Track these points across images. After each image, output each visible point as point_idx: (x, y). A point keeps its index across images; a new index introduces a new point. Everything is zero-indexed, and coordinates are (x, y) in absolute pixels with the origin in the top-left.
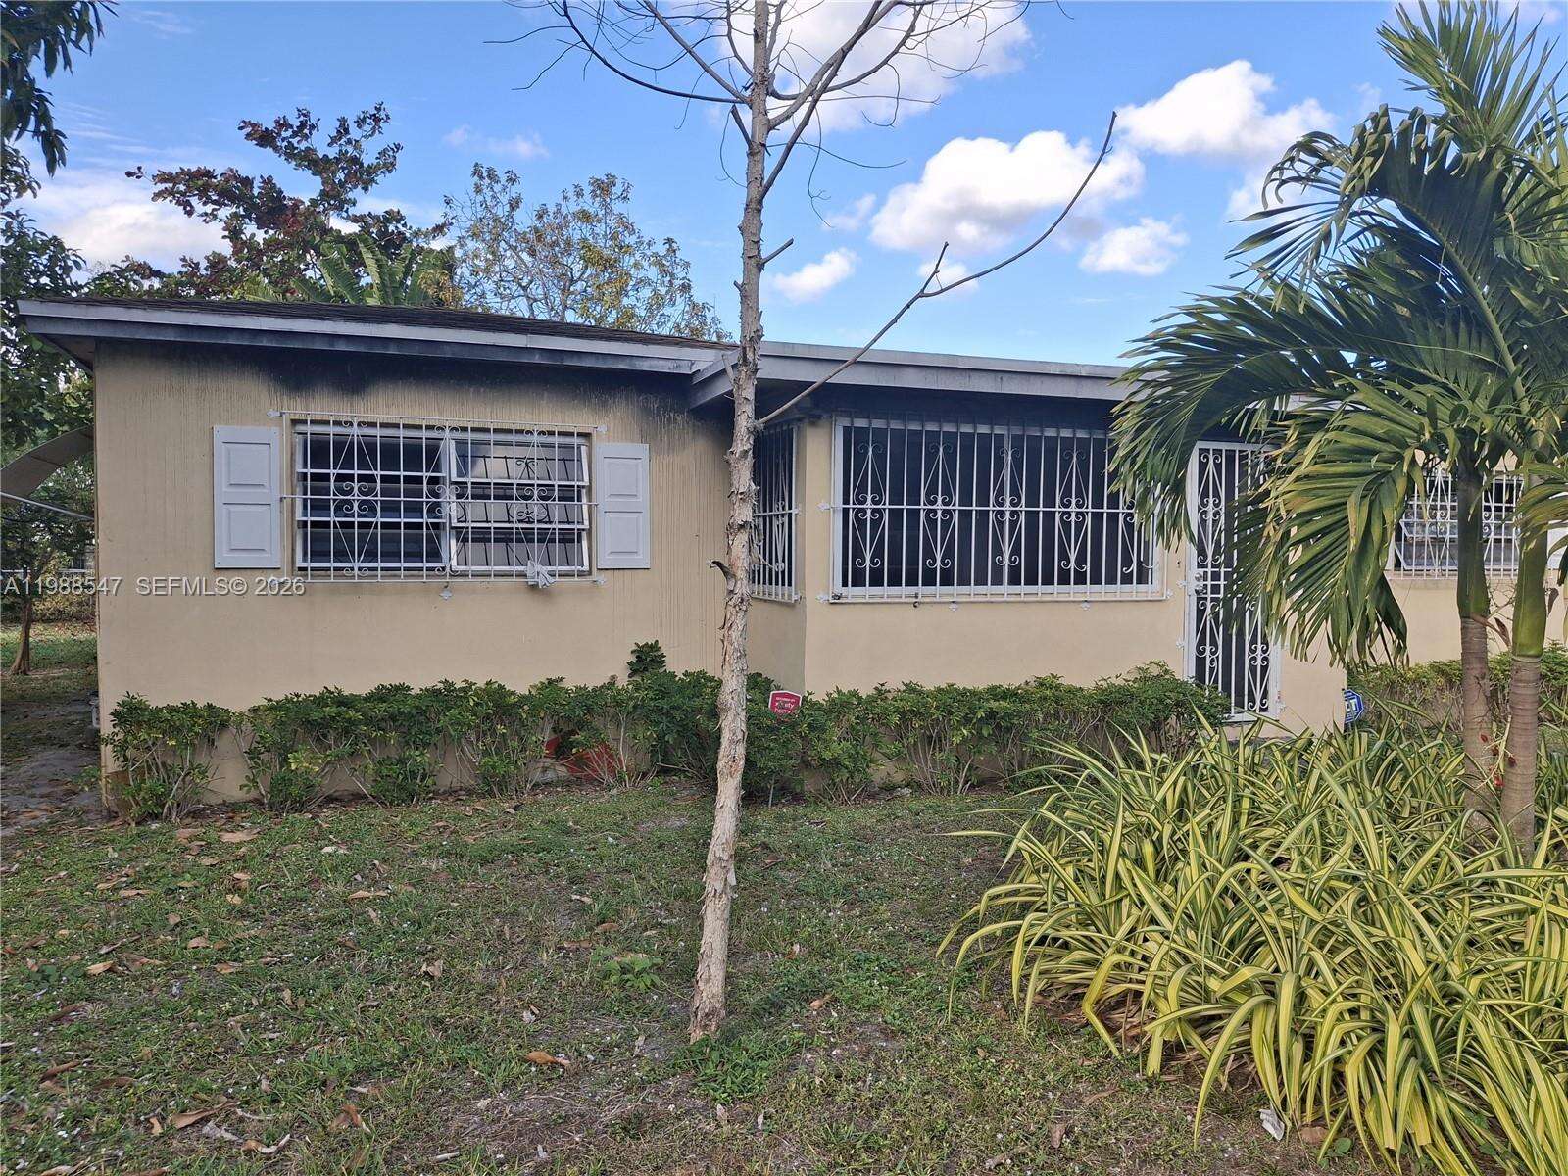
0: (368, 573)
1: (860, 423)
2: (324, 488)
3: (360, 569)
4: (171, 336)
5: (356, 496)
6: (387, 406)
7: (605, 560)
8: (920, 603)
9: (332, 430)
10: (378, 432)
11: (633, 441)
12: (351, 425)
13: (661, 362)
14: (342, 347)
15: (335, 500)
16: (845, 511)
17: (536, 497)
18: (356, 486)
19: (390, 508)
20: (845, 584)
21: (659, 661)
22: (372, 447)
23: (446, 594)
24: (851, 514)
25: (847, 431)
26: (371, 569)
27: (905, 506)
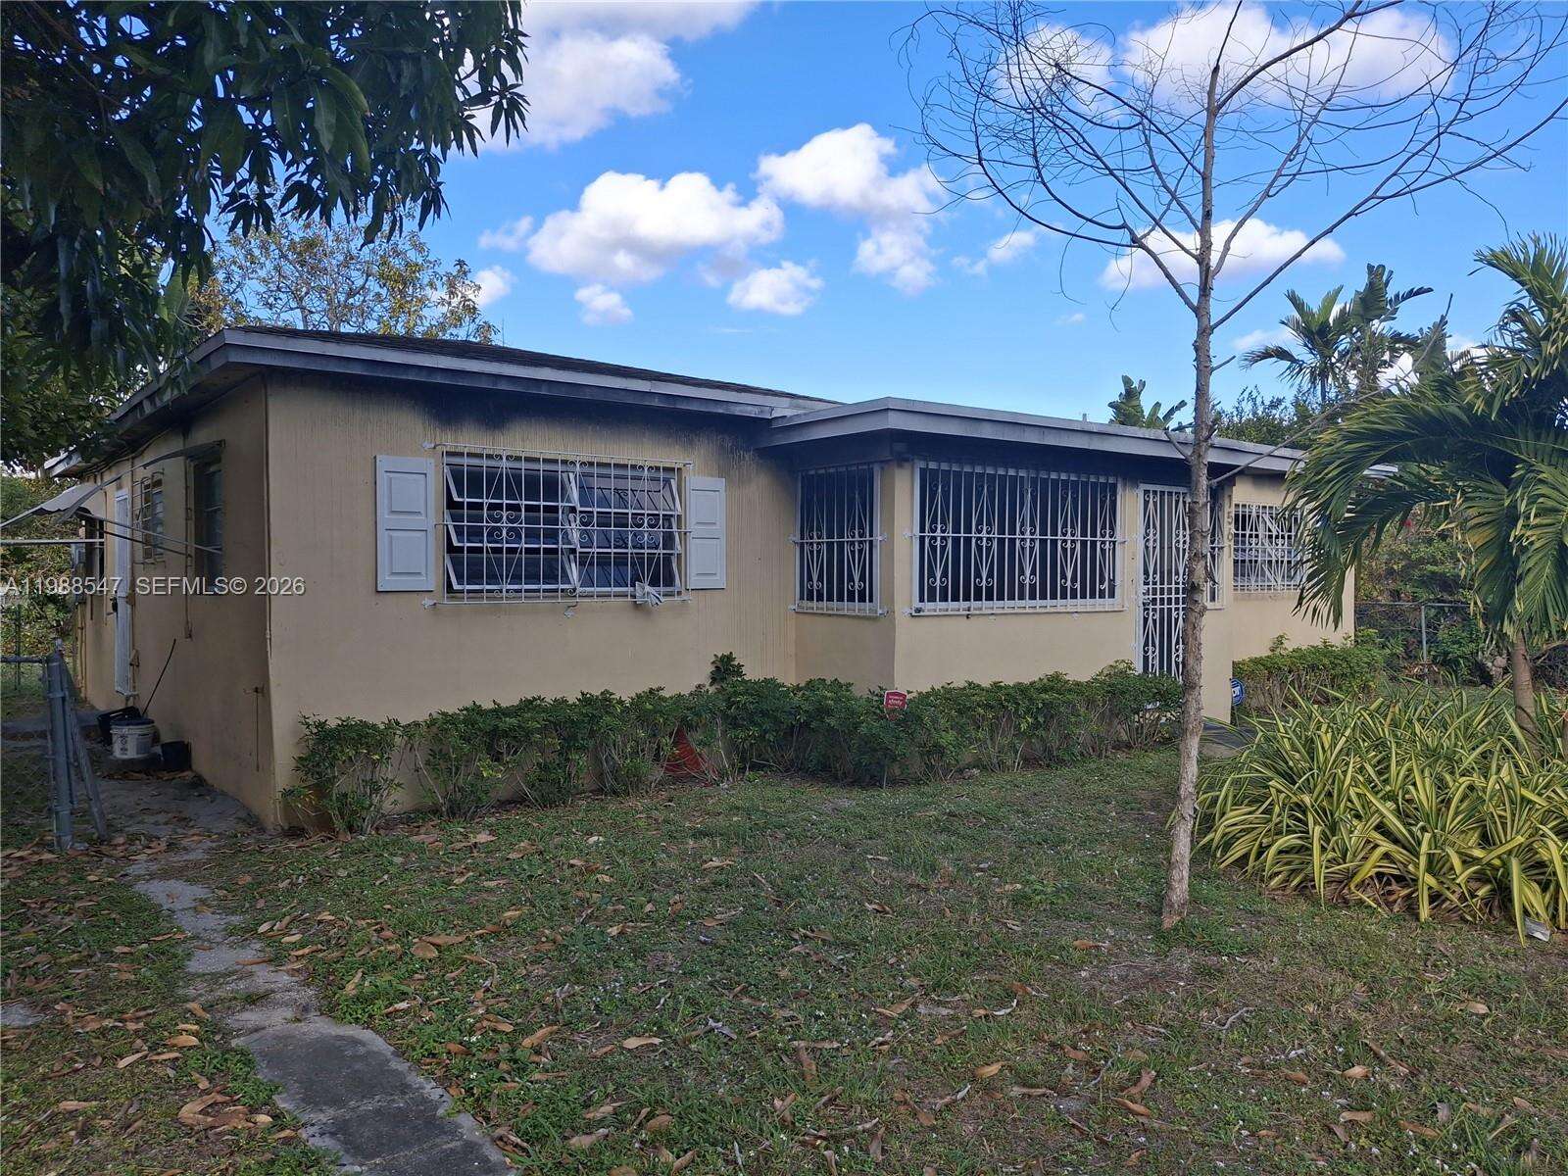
0: (515, 594)
1: (932, 465)
2: (477, 515)
3: (507, 591)
4: (357, 370)
5: (504, 524)
6: (523, 440)
7: (694, 582)
8: (973, 615)
9: (485, 463)
10: (523, 465)
11: (712, 476)
12: (501, 458)
13: (750, 408)
14: (503, 386)
15: (487, 527)
16: (922, 539)
17: (646, 524)
18: (505, 514)
19: (532, 535)
20: (922, 600)
21: (738, 671)
22: (517, 478)
23: (569, 613)
24: (927, 541)
25: (923, 472)
26: (517, 591)
27: (962, 535)
